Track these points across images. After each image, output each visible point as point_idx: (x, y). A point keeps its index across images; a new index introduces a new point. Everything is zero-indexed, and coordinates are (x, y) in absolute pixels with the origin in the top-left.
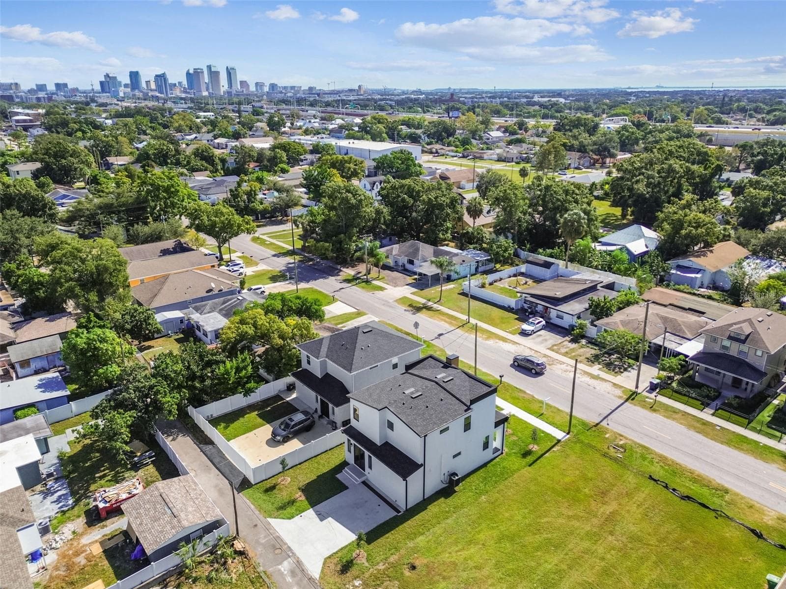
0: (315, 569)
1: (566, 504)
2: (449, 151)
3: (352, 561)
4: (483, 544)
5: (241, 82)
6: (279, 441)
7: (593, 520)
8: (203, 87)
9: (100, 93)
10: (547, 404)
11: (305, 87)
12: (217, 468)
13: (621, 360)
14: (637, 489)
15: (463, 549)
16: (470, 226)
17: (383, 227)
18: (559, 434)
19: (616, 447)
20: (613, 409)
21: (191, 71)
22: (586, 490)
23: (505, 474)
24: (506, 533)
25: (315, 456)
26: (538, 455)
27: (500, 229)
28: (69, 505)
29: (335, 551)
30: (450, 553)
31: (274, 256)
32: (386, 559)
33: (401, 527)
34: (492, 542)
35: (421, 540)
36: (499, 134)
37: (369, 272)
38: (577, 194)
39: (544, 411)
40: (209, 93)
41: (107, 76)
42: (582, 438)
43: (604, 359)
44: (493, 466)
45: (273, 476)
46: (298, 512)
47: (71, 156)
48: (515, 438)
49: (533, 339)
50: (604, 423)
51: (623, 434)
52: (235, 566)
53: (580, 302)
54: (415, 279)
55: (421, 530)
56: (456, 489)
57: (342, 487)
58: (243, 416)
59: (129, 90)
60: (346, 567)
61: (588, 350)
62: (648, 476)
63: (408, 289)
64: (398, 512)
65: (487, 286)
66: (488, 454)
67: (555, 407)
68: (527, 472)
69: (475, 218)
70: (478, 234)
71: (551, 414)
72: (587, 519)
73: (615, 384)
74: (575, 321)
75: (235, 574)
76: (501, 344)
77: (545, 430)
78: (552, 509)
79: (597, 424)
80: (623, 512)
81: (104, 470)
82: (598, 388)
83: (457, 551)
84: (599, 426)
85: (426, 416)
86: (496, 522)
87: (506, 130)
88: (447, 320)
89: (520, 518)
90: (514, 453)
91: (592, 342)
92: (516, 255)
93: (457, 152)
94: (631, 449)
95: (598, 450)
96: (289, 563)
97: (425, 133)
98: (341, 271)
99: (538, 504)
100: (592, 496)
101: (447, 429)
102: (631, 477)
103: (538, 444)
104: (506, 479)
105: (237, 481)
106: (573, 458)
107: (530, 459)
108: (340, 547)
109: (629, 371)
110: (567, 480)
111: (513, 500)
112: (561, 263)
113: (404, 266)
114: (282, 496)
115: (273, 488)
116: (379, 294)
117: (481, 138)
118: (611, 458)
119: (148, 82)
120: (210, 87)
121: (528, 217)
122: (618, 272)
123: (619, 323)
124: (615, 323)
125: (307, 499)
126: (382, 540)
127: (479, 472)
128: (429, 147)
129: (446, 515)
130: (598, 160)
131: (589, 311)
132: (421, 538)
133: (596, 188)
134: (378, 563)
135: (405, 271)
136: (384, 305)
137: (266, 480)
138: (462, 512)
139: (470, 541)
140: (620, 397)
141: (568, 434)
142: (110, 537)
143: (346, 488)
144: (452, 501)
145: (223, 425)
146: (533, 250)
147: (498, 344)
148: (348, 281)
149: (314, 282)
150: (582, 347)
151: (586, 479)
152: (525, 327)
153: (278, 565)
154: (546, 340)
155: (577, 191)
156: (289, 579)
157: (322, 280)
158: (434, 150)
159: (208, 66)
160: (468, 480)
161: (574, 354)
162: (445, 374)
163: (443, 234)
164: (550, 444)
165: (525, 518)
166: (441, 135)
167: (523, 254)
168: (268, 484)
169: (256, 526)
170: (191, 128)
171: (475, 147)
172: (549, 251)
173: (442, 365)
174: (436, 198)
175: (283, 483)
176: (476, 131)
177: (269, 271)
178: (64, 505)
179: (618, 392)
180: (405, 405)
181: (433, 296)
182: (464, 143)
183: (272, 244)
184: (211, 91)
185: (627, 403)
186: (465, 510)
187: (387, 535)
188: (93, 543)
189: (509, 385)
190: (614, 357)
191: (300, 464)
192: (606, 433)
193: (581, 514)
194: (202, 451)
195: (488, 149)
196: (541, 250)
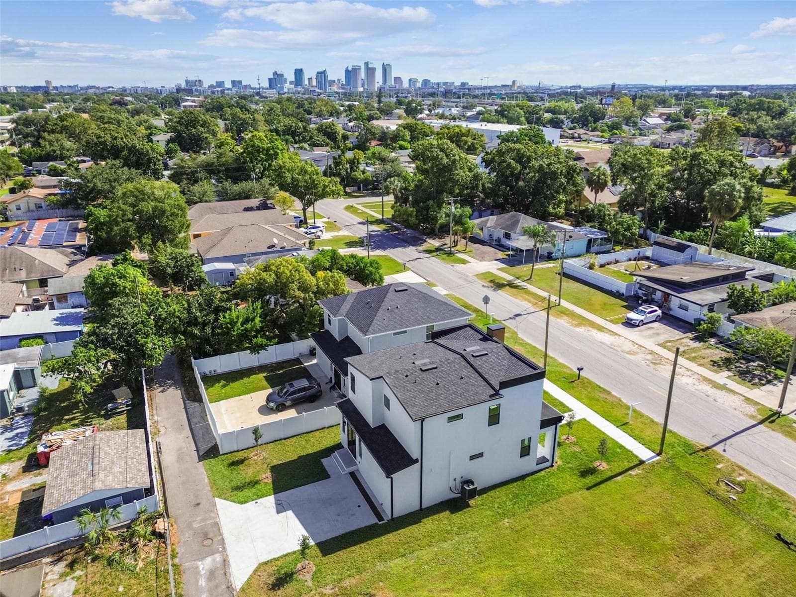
0: (240, 576)
1: (630, 553)
2: (594, 136)
3: (292, 573)
4: (484, 589)
5: (396, 78)
6: (272, 409)
7: (667, 584)
8: (359, 83)
9: (267, 89)
10: (634, 411)
11: (457, 83)
12: (191, 429)
13: (765, 369)
14: (753, 550)
15: (453, 589)
16: (591, 203)
17: (482, 195)
18: (644, 454)
19: (731, 484)
20: (737, 431)
21: (350, 69)
22: (667, 539)
23: (550, 494)
24: (522, 578)
25: (307, 433)
26: (605, 477)
27: (626, 205)
28: (20, 445)
29: (276, 556)
30: (430, 591)
31: (360, 223)
32: (339, 581)
33: (376, 540)
34: (499, 587)
35: (396, 564)
36: (659, 121)
37: (456, 243)
38: (736, 168)
39: (629, 419)
40: (364, 89)
41: (275, 73)
42: (678, 463)
43: (738, 365)
44: (534, 480)
45: (248, 449)
46: (255, 497)
47: (201, 126)
48: (577, 449)
49: (641, 331)
50: (719, 449)
51: (744, 466)
52: (148, 551)
53: (715, 292)
54: (508, 255)
55: (402, 550)
56: (472, 502)
57: (322, 474)
58: (249, 376)
59: (293, 86)
60: (282, 581)
61: (717, 351)
62: (774, 534)
63: (495, 264)
64: (380, 518)
65: (596, 267)
66: (528, 464)
67: (648, 418)
68: (582, 497)
69: (596, 193)
70: (600, 211)
71: (640, 425)
72: (657, 582)
73: (747, 399)
74: (704, 313)
75: (143, 560)
76: (595, 333)
77: (623, 444)
78: (604, 556)
79: (708, 448)
80: (720, 583)
81: (75, 413)
82: (720, 401)
83: (443, 591)
84: (710, 451)
85: (433, 395)
86: (513, 559)
87: (668, 117)
88: (532, 300)
89: (551, 560)
90: (570, 468)
91: (725, 342)
92: (644, 237)
93: (602, 137)
94: (754, 491)
95: (701, 485)
96: (214, 560)
97: (569, 118)
98: (425, 241)
99: (585, 545)
100: (673, 549)
101: (460, 417)
102: (745, 531)
103: (608, 461)
104: (547, 501)
105: (204, 448)
106: (658, 488)
107: (590, 480)
108: (285, 553)
109: (775, 385)
110: (640, 518)
111: (548, 533)
112: (702, 249)
113: (499, 240)
114: (246, 473)
115: (241, 462)
116: (460, 267)
117: (635, 124)
118: (718, 498)
119: (310, 79)
120: (366, 83)
121: (664, 193)
122: (782, 263)
123: (769, 320)
124: (763, 320)
125: (273, 482)
126: (343, 554)
127: (510, 486)
128: (571, 132)
129: (446, 535)
130: (780, 148)
131: (727, 303)
132: (399, 561)
133: (771, 173)
134: (326, 585)
135: (500, 246)
136: (460, 278)
137: (238, 451)
138: (469, 535)
139: (466, 580)
140: (752, 417)
141: (658, 455)
142: (37, 487)
143: (328, 476)
144: (459, 518)
145: (223, 382)
146: (668, 232)
147: (590, 333)
148: (429, 252)
149: (392, 250)
150: (708, 348)
151: (669, 521)
152: (632, 315)
153: (198, 560)
154: (658, 334)
155: (737, 164)
156: (203, 582)
157: (401, 248)
158: (576, 135)
159: (365, 63)
160: (492, 493)
161: (694, 355)
162: (479, 348)
163: (554, 209)
164: (627, 465)
165: (558, 561)
166: (587, 120)
167: (654, 236)
168: (236, 457)
169: (198, 504)
170: (331, 113)
171: (625, 133)
172: (687, 234)
173: (481, 337)
174: (549, 165)
175: (255, 458)
176: (631, 117)
177: (348, 237)
178: (15, 444)
179: (751, 410)
180: (409, 378)
181: (523, 273)
182: (613, 129)
183: (364, 212)
184: (366, 87)
185: (761, 426)
186: (475, 533)
187: (353, 548)
188: (16, 491)
189: (590, 382)
190: (755, 364)
191: (285, 439)
192: (719, 462)
193: (650, 573)
194: (185, 408)
195: (641, 135)
196: (677, 233)
